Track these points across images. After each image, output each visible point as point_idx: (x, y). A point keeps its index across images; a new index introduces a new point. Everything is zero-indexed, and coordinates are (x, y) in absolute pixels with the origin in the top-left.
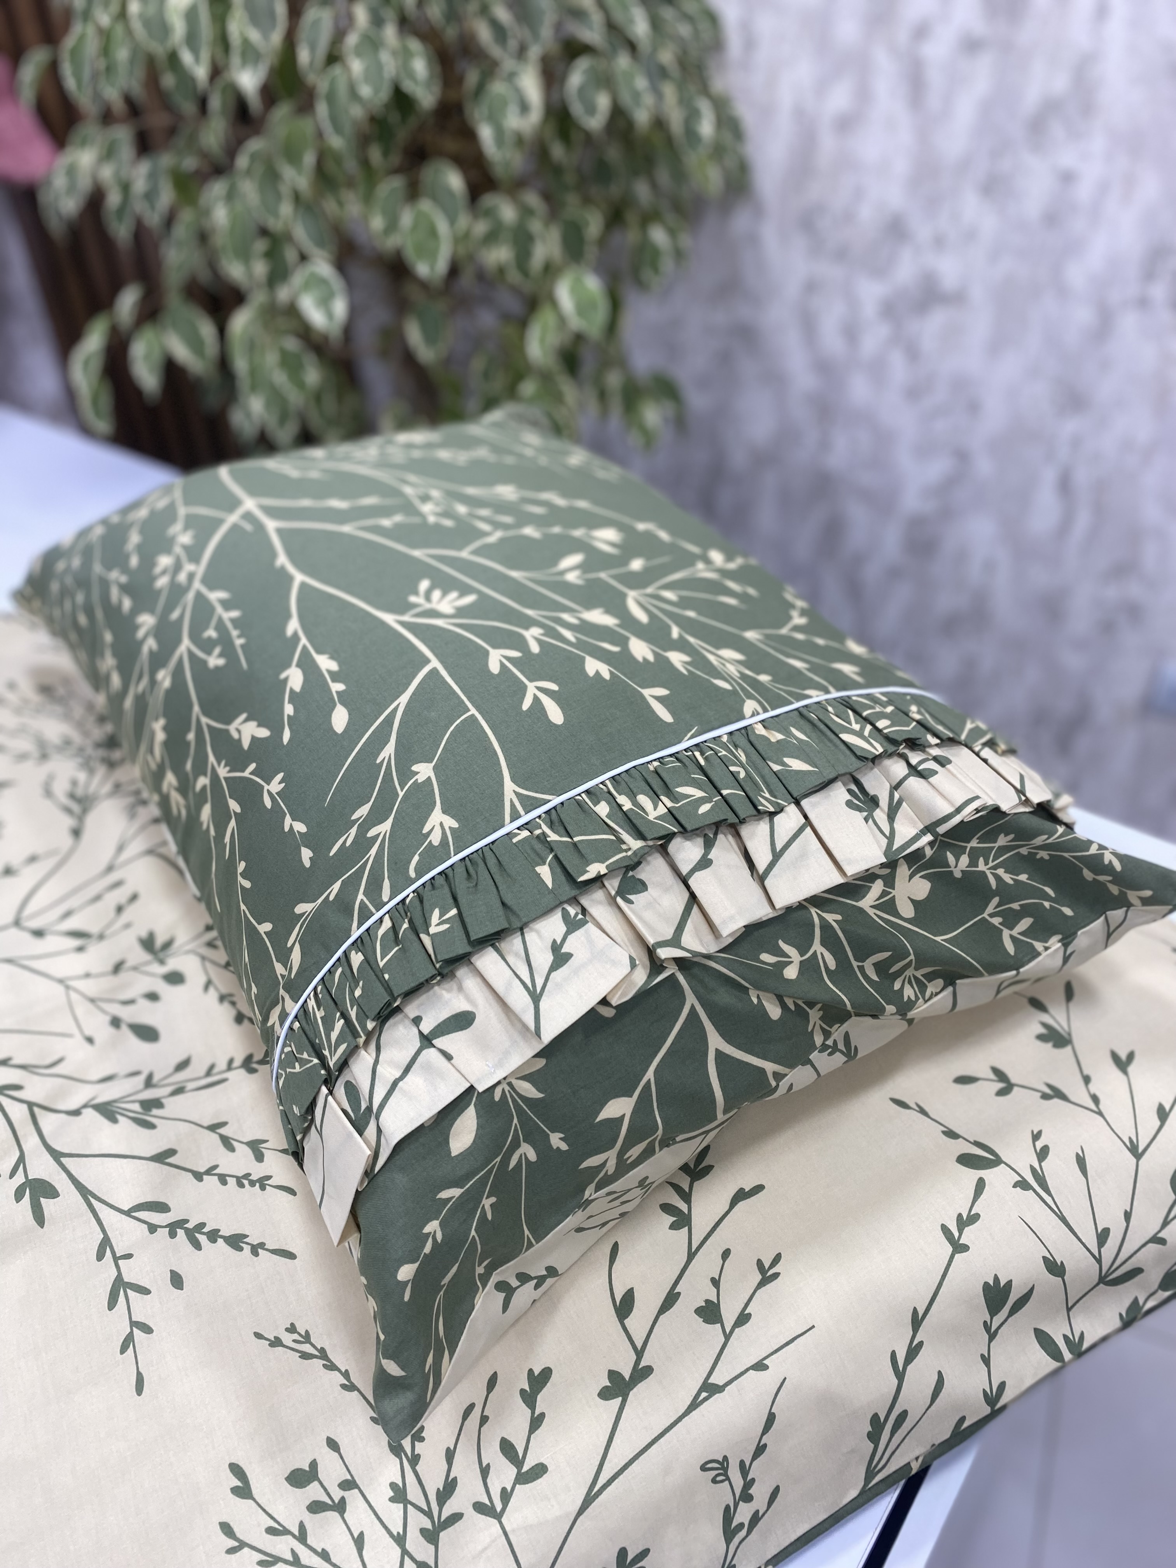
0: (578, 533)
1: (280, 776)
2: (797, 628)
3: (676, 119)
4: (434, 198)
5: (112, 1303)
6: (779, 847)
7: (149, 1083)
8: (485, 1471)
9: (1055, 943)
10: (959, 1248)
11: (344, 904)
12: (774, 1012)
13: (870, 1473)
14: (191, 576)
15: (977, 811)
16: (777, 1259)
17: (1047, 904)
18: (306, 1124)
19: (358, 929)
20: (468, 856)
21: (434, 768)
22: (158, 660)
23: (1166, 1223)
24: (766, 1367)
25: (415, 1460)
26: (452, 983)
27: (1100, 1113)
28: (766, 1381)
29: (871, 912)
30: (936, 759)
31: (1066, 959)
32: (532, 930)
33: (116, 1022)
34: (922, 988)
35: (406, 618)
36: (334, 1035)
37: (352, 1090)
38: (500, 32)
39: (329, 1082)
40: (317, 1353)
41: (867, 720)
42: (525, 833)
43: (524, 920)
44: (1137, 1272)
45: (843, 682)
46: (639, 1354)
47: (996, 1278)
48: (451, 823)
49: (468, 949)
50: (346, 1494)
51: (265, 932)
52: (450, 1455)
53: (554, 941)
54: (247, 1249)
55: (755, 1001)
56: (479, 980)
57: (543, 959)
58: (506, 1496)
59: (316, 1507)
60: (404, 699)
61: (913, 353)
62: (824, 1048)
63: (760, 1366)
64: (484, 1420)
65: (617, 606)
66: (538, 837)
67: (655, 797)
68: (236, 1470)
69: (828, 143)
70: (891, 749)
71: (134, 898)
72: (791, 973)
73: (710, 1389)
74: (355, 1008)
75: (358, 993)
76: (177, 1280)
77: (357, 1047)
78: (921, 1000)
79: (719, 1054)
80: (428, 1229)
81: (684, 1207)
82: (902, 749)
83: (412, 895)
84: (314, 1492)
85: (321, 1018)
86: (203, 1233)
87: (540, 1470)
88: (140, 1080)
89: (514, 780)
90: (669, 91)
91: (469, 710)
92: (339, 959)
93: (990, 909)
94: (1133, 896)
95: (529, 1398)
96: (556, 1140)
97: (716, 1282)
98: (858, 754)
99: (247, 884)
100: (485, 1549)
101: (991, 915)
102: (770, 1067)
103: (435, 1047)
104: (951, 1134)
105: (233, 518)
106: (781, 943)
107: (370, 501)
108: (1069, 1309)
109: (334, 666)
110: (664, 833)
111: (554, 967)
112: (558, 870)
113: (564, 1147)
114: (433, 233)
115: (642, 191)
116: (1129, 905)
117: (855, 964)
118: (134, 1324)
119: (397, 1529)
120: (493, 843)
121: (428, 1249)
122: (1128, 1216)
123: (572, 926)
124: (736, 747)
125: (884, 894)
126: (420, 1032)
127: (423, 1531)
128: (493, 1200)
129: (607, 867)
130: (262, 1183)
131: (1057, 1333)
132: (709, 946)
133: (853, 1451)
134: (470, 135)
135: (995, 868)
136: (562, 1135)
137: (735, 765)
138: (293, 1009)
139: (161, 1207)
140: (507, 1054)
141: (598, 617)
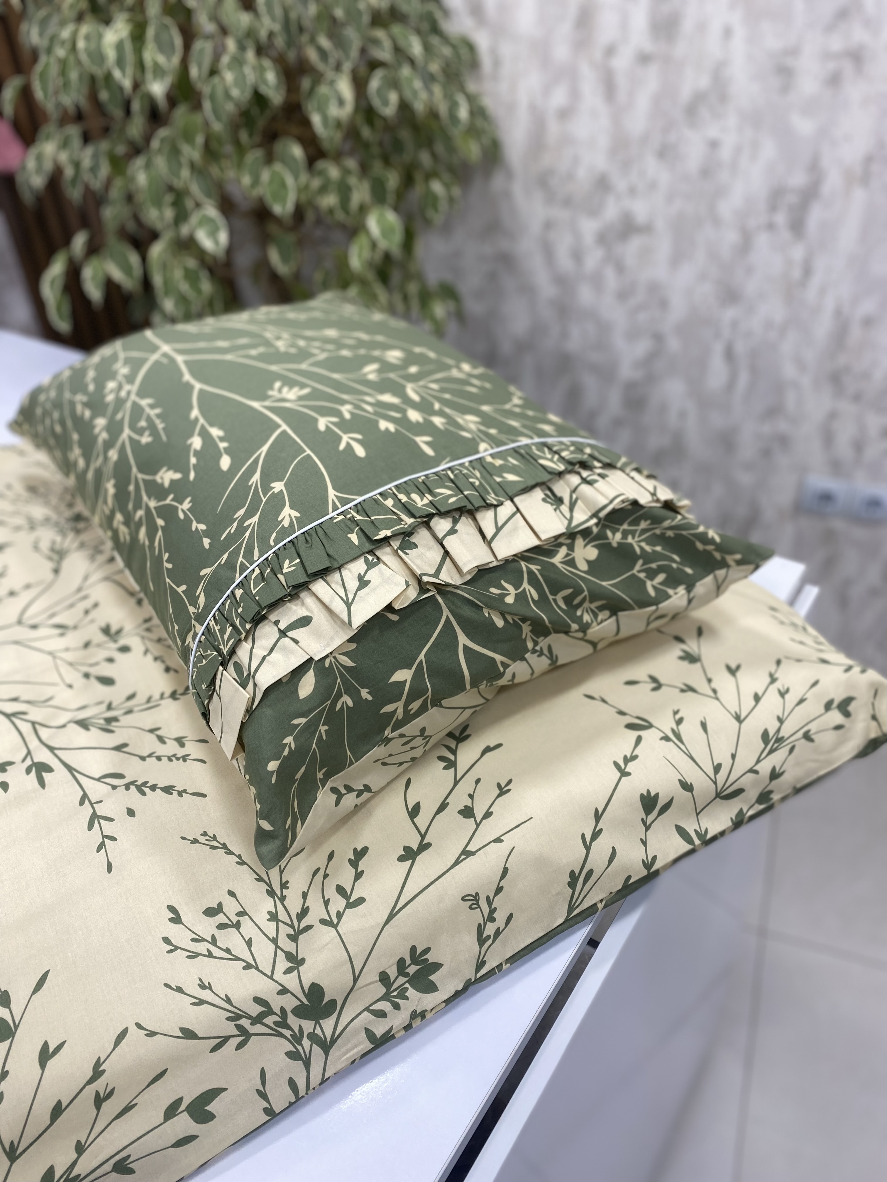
0: (376, 353)
1: (189, 499)
2: (516, 406)
3: (443, 109)
4: (284, 162)
5: (90, 827)
6: (500, 524)
7: (109, 707)
8: (326, 903)
9: (681, 590)
10: (624, 774)
11: (231, 565)
12: (500, 623)
13: (571, 909)
14: (129, 393)
15: (623, 501)
16: (510, 781)
17: (674, 565)
18: (210, 693)
19: (239, 577)
20: (306, 531)
21: (285, 485)
22: (108, 445)
23: (758, 761)
24: (502, 841)
25: (283, 899)
26: (298, 601)
27: (717, 699)
28: (503, 848)
29: (560, 566)
30: (600, 475)
31: (690, 601)
32: (346, 569)
33: (87, 676)
34: (596, 616)
35: (267, 403)
36: (226, 637)
37: (238, 667)
38: (323, 54)
39: (224, 664)
40: (220, 846)
41: (556, 452)
42: (342, 517)
43: (341, 563)
44: (739, 792)
45: (542, 434)
46: (423, 837)
47: (648, 792)
48: (295, 514)
49: (307, 579)
50: (240, 919)
51: (182, 592)
52: (305, 895)
53: (360, 574)
54: (175, 794)
55: (487, 615)
56: (314, 598)
57: (352, 584)
58: (340, 915)
59: (222, 926)
60: (265, 449)
61: (620, 268)
62: (534, 651)
63: (498, 840)
64: (326, 876)
65: (399, 391)
66: (349, 519)
67: (422, 495)
68: (172, 909)
69: (553, 128)
70: (570, 468)
71: (96, 605)
72: (510, 600)
73: (466, 853)
74: (239, 619)
75: (240, 610)
76: (131, 813)
77: (240, 640)
78: (595, 624)
79: (465, 647)
80: (286, 741)
81: (452, 757)
82: (577, 468)
83: (272, 555)
84: (220, 918)
85: (218, 630)
86: (147, 787)
87: (361, 901)
88: (104, 707)
89: (334, 488)
90: (437, 90)
91: (305, 451)
92: (228, 596)
93: (638, 567)
94: (730, 559)
95: (354, 863)
96: (365, 694)
97: (471, 796)
98: (549, 470)
99: (170, 566)
100: (327, 944)
101: (639, 572)
102: (498, 658)
103: (288, 637)
104: (621, 713)
105: (155, 357)
106: (503, 582)
107: (244, 341)
108: (698, 814)
109: (221, 433)
110: (426, 513)
111: (359, 588)
112: (362, 535)
113: (370, 698)
114: (283, 185)
115: (425, 158)
116: (728, 566)
117: (551, 597)
118: (104, 837)
119: (272, 934)
120: (321, 523)
121: (286, 753)
122: (733, 756)
123: (370, 566)
124: (474, 469)
125: (567, 555)
126: (279, 629)
127: (289, 936)
128: (326, 727)
129: (391, 532)
130: (184, 758)
131: (691, 828)
132: (457, 580)
133: (559, 893)
134: (306, 123)
135: (640, 541)
136: (368, 690)
137: (472, 478)
138: (200, 629)
139: (120, 776)
140: (332, 639)
141: (387, 398)
